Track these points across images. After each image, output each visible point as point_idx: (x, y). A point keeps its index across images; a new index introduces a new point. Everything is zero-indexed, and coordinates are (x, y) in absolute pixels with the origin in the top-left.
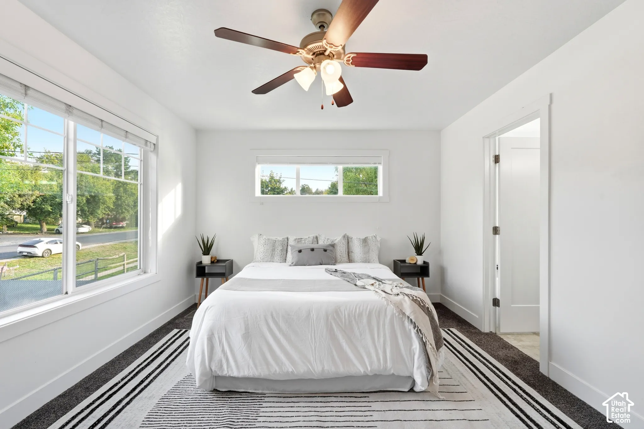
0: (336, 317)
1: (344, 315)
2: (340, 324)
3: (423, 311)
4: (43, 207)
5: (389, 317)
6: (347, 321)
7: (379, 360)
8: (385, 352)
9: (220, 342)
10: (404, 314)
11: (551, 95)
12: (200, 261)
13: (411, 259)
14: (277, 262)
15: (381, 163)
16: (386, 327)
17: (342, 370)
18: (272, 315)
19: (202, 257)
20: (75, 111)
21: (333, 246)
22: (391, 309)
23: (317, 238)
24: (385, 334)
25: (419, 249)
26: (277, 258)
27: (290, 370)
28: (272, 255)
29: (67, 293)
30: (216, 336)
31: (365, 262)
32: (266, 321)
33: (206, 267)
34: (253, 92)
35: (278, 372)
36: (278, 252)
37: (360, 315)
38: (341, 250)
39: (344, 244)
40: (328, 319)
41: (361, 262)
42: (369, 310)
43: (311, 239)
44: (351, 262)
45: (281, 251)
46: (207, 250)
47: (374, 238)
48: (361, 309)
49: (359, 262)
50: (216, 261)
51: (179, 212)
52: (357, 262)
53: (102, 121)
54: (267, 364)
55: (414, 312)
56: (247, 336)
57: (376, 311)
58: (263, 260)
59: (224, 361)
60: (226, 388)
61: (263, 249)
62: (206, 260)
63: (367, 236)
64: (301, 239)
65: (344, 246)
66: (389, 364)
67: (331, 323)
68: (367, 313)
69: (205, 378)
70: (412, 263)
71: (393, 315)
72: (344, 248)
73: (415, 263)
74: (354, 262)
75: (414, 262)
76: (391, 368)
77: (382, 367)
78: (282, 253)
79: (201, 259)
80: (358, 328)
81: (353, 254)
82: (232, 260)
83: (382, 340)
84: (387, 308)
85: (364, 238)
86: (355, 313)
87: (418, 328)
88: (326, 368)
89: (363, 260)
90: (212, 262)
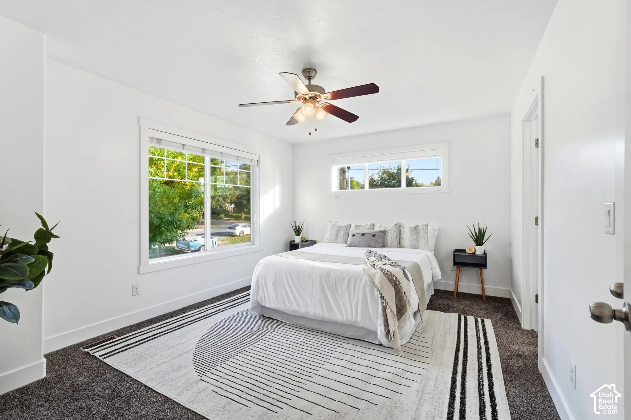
0: (327, 279)
1: (332, 278)
2: (329, 284)
3: (391, 283)
4: (242, 201)
5: (363, 283)
6: (334, 282)
7: (352, 314)
8: (357, 309)
9: (262, 285)
10: (374, 283)
11: (543, 78)
12: (293, 240)
13: (469, 249)
14: (340, 243)
15: (441, 155)
16: (360, 291)
17: (327, 315)
18: (290, 272)
19: (294, 237)
20: (207, 151)
21: (384, 232)
22: (365, 278)
23: (374, 225)
24: (358, 297)
25: (479, 239)
26: (340, 240)
27: (296, 309)
28: (337, 237)
29: (206, 250)
30: (260, 281)
31: (414, 248)
32: (286, 275)
33: (299, 244)
34: (286, 125)
35: (289, 309)
36: (341, 235)
37: (343, 279)
38: (391, 237)
39: (395, 231)
40: (321, 279)
41: (410, 248)
42: (349, 277)
43: (368, 226)
44: (402, 247)
45: (343, 235)
46: (298, 232)
47: (424, 227)
48: (344, 276)
49: (408, 248)
50: (304, 240)
51: (277, 205)
52: (406, 247)
53: (222, 153)
54: (284, 303)
55: (381, 282)
56: (275, 284)
57: (354, 278)
58: (330, 241)
59: (263, 296)
60: (267, 315)
61: (330, 233)
62: (297, 240)
63: (419, 224)
64: (360, 225)
65: (395, 233)
66: (359, 319)
67: (323, 283)
68: (348, 278)
69: (254, 305)
70: (469, 253)
71: (366, 282)
72: (395, 235)
73: (474, 253)
74: (404, 248)
75: (472, 252)
76: (360, 321)
77: (354, 320)
78: (344, 237)
79: (294, 239)
80: (341, 289)
81: (403, 240)
82: (316, 241)
83: (356, 299)
84: (362, 277)
85: (414, 226)
86: (339, 278)
87: (382, 295)
88: (316, 312)
89: (412, 246)
90: (302, 241)
